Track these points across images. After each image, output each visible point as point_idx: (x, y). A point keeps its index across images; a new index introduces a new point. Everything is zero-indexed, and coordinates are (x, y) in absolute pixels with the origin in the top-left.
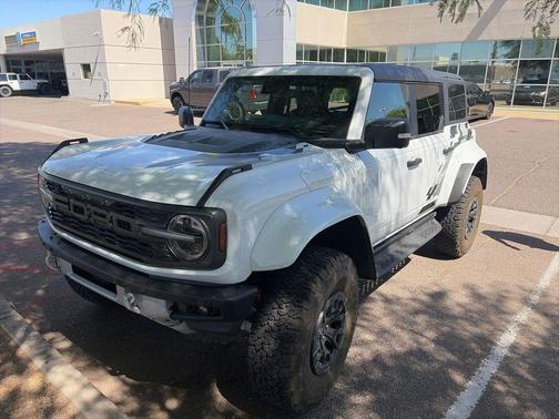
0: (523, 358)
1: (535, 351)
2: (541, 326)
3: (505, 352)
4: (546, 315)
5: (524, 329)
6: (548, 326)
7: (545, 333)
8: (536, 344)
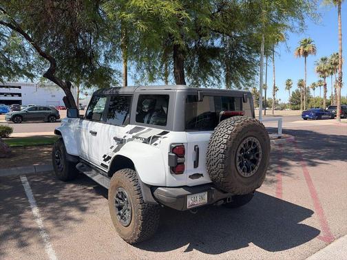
0: (23, 209)
1: (21, 213)
2: (27, 223)
3: (32, 206)
4: (30, 229)
5: (34, 218)
6: (24, 224)
7: (23, 220)
8: (23, 215)
